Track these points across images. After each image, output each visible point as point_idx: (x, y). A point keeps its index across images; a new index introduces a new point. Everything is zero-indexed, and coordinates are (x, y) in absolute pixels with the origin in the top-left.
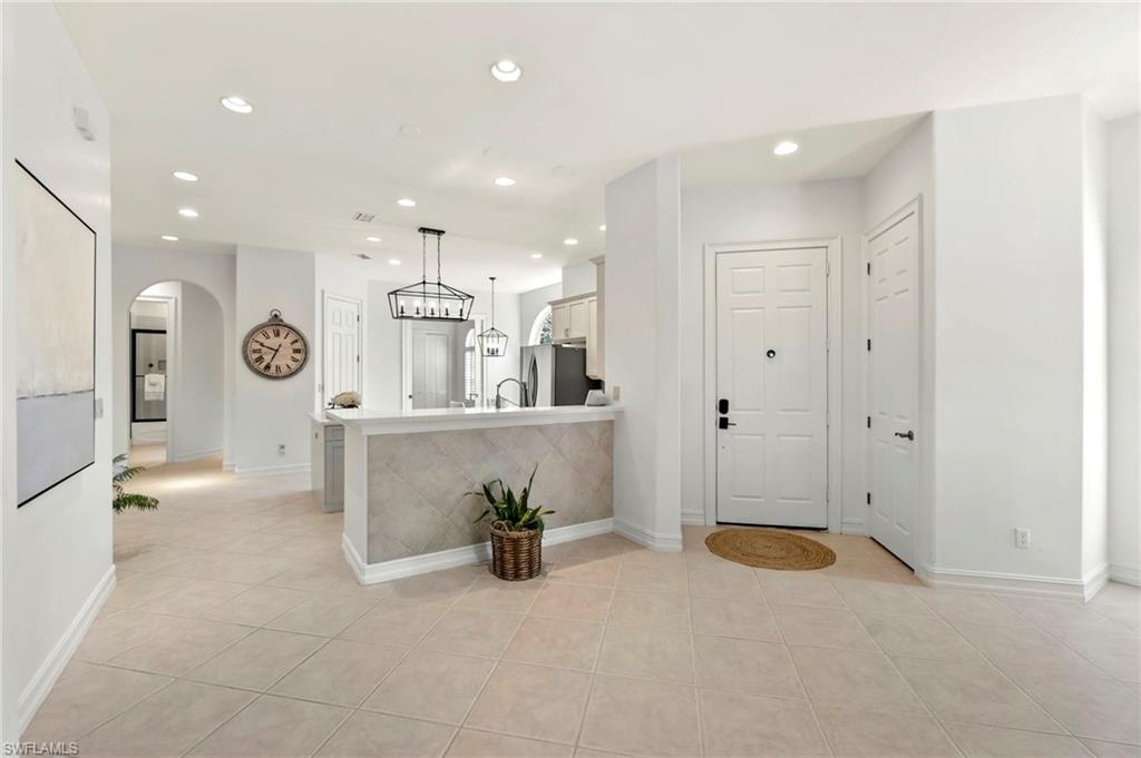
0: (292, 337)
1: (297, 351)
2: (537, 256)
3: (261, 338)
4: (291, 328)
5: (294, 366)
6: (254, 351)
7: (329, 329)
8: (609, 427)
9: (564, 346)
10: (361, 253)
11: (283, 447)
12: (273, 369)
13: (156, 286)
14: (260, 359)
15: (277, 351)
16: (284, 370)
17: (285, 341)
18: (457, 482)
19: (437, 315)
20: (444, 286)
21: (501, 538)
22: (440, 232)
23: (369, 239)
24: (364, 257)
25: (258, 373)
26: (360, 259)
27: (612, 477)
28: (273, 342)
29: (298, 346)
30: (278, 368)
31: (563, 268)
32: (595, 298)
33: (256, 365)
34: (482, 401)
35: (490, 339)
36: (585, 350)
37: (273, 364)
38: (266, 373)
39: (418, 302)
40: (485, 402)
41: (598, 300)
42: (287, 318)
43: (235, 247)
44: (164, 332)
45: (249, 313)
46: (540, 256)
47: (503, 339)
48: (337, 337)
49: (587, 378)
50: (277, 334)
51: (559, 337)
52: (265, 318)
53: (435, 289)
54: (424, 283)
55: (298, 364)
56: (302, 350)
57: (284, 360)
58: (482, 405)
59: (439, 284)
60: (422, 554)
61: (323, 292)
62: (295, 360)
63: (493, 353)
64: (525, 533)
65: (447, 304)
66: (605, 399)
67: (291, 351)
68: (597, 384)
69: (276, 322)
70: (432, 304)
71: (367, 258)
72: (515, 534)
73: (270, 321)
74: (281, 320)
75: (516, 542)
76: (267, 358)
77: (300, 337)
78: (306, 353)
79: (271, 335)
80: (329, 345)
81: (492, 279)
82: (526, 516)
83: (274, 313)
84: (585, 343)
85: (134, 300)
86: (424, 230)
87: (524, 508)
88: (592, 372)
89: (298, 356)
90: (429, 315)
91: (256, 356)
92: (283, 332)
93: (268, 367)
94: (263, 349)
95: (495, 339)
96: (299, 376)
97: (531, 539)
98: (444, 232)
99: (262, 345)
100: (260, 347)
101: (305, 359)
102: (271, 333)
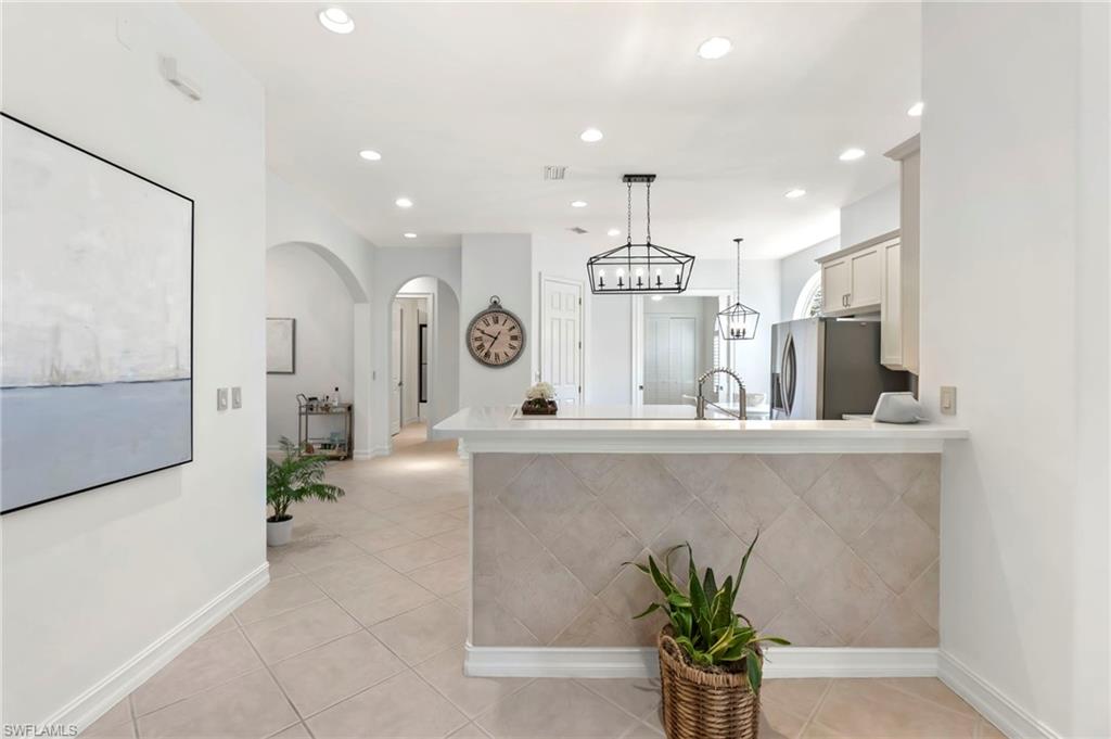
0: (510, 323)
1: (514, 338)
2: (796, 193)
3: (482, 326)
4: (508, 314)
5: (511, 353)
6: (476, 339)
7: (547, 315)
8: (929, 465)
9: (838, 320)
10: (575, 226)
12: (492, 357)
13: (411, 282)
14: (481, 347)
15: (496, 338)
16: (503, 359)
17: (502, 328)
19: (645, 286)
20: (655, 247)
21: (672, 672)
22: (649, 178)
23: (574, 204)
24: (579, 231)
25: (480, 361)
26: (576, 234)
27: (936, 569)
28: (493, 329)
29: (515, 332)
30: (497, 356)
31: (842, 209)
32: (898, 240)
33: (477, 353)
34: (728, 395)
35: (736, 318)
36: (878, 325)
37: (493, 351)
38: (485, 359)
39: (621, 272)
40: (732, 399)
41: (902, 244)
42: (506, 305)
43: (458, 238)
45: (472, 304)
46: (802, 192)
47: (751, 319)
48: (556, 323)
49: (883, 368)
50: (496, 322)
51: (836, 307)
52: (485, 305)
53: (644, 251)
54: (629, 245)
55: (515, 352)
56: (519, 337)
57: (502, 348)
58: (728, 401)
59: (649, 245)
60: (553, 645)
61: (540, 274)
62: (512, 347)
63: (738, 335)
64: (717, 678)
65: (658, 271)
66: (919, 410)
67: (509, 338)
68: (902, 381)
69: (495, 310)
70: (640, 271)
71: (584, 232)
73: (490, 307)
74: (500, 307)
75: (700, 690)
76: (487, 345)
77: (517, 323)
78: (523, 340)
79: (491, 322)
81: (738, 241)
82: (723, 644)
83: (494, 299)
84: (878, 313)
85: (393, 297)
86: (629, 178)
87: (726, 618)
88: (892, 358)
89: (515, 343)
90: (634, 286)
91: (477, 344)
92: (502, 318)
93: (487, 355)
94: (485, 337)
95: (741, 318)
96: (512, 367)
97: (732, 692)
98: (654, 176)
99: (483, 332)
100: (481, 335)
101: (522, 347)
102: (490, 320)
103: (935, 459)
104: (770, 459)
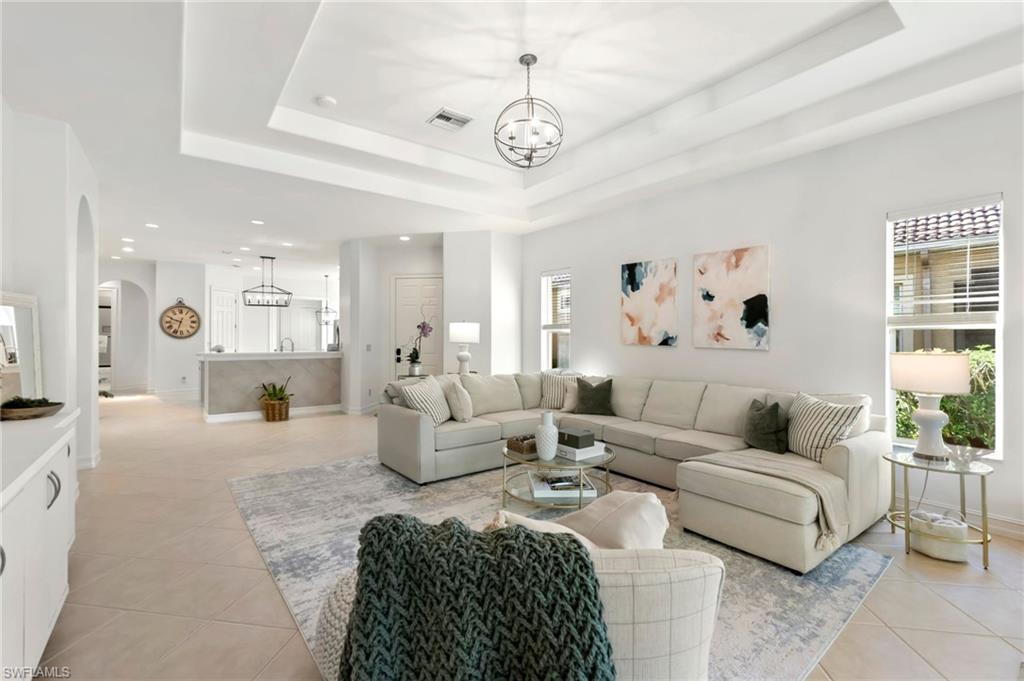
0: (191, 314)
1: (193, 322)
3: (171, 314)
4: (190, 309)
5: (191, 331)
6: (167, 322)
7: (215, 309)
11: (184, 378)
12: (179, 333)
14: (170, 327)
15: (181, 322)
16: (185, 333)
17: (186, 317)
18: (252, 383)
19: (271, 304)
20: (275, 288)
21: (267, 403)
25: (170, 335)
28: (178, 317)
29: (194, 319)
30: (181, 332)
33: (168, 330)
37: (179, 330)
38: (175, 335)
39: (259, 297)
42: (187, 303)
43: (155, 261)
44: (110, 307)
45: (163, 300)
48: (220, 313)
50: (181, 312)
52: (173, 302)
53: (269, 289)
54: (264, 286)
55: (194, 330)
56: (197, 322)
57: (185, 328)
59: (272, 286)
61: (210, 286)
62: (192, 327)
65: (277, 297)
67: (190, 322)
69: (181, 306)
70: (268, 297)
72: (272, 402)
73: (177, 304)
74: (184, 304)
76: (175, 326)
77: (196, 314)
78: (199, 324)
79: (178, 313)
80: (214, 318)
81: (326, 276)
82: (282, 396)
83: (179, 300)
86: (263, 257)
89: (194, 325)
90: (265, 303)
91: (168, 325)
92: (185, 311)
93: (175, 332)
94: (173, 321)
96: (195, 336)
98: (274, 258)
99: (172, 318)
100: (170, 320)
101: (199, 327)
102: (177, 311)
103: (340, 359)
104: (297, 360)
